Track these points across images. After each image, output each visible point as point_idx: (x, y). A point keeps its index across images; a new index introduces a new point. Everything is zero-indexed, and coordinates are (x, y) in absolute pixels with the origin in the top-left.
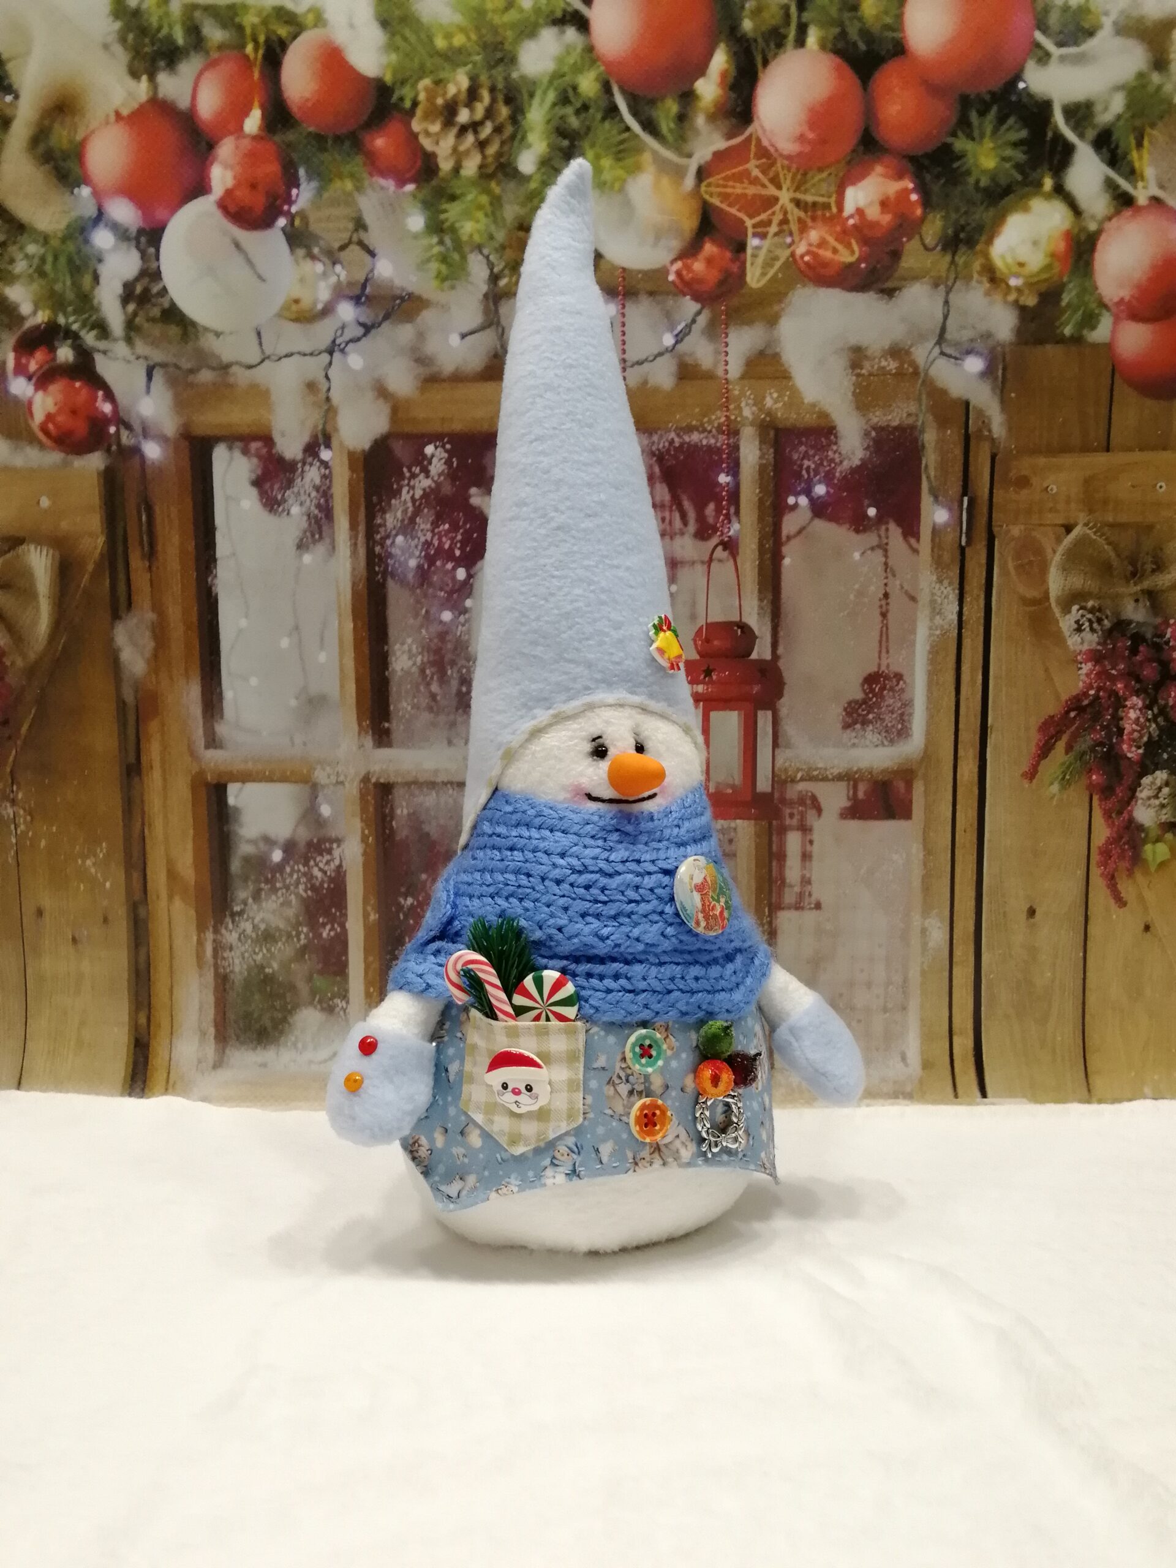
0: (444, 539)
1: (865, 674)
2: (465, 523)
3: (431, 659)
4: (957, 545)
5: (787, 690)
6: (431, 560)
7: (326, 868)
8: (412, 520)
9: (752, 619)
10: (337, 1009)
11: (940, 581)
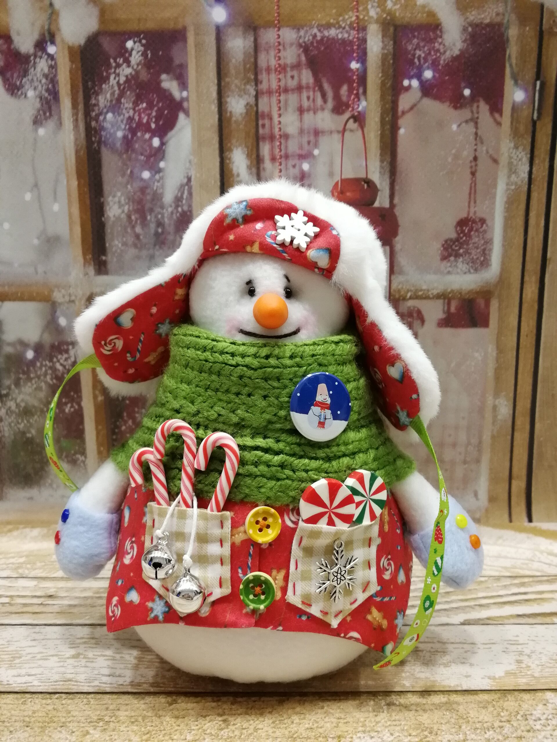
0: (143, 115)
1: (458, 219)
2: (158, 102)
3: (135, 208)
4: (530, 119)
5: (400, 230)
6: (133, 132)
7: (65, 363)
8: (119, 100)
9: (375, 177)
10: (79, 462)
11: (516, 147)
